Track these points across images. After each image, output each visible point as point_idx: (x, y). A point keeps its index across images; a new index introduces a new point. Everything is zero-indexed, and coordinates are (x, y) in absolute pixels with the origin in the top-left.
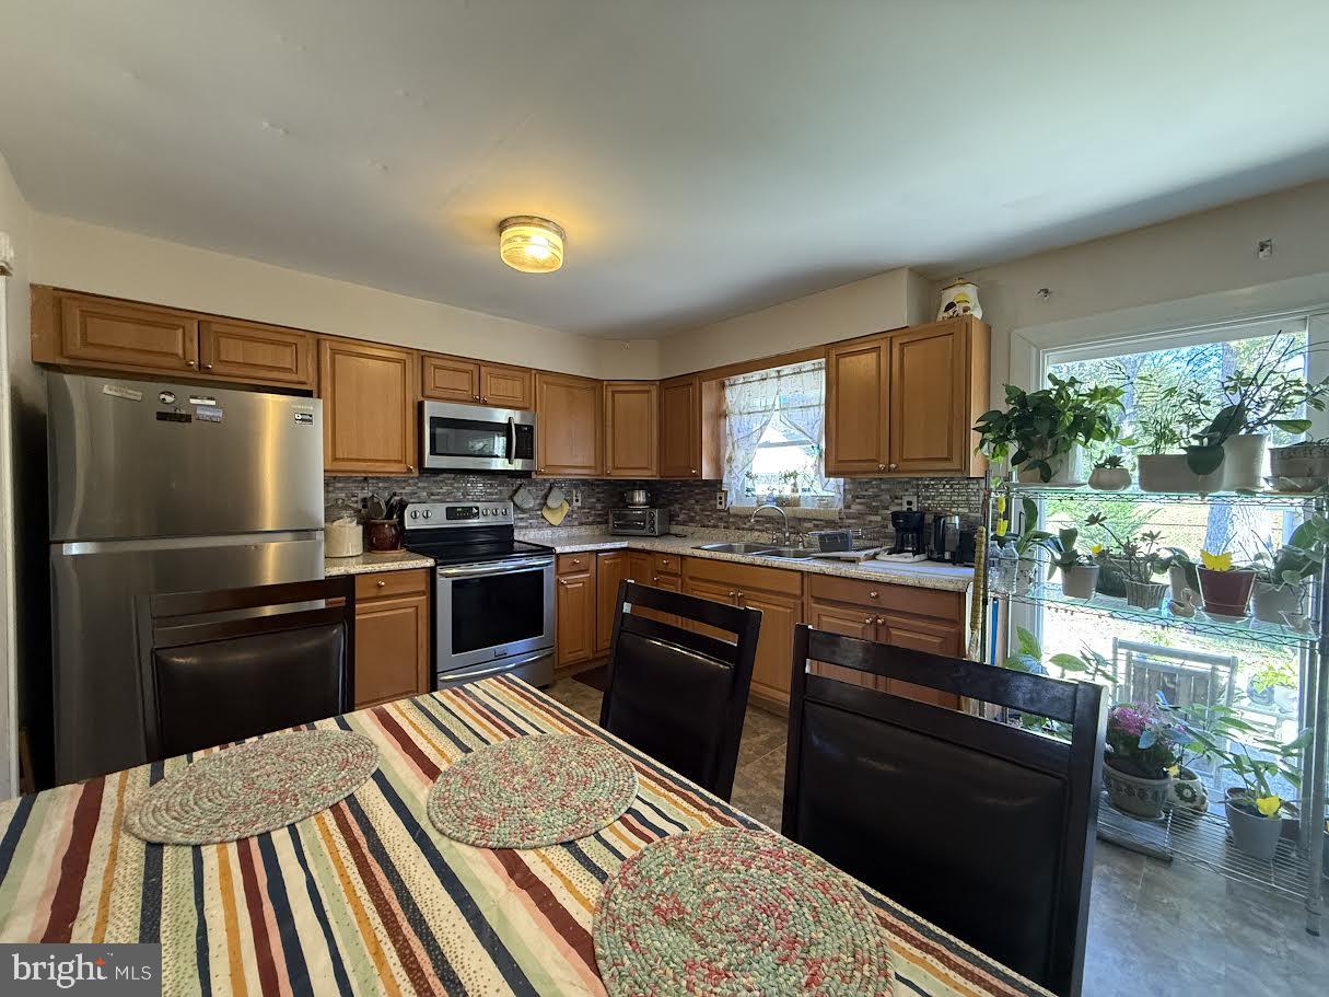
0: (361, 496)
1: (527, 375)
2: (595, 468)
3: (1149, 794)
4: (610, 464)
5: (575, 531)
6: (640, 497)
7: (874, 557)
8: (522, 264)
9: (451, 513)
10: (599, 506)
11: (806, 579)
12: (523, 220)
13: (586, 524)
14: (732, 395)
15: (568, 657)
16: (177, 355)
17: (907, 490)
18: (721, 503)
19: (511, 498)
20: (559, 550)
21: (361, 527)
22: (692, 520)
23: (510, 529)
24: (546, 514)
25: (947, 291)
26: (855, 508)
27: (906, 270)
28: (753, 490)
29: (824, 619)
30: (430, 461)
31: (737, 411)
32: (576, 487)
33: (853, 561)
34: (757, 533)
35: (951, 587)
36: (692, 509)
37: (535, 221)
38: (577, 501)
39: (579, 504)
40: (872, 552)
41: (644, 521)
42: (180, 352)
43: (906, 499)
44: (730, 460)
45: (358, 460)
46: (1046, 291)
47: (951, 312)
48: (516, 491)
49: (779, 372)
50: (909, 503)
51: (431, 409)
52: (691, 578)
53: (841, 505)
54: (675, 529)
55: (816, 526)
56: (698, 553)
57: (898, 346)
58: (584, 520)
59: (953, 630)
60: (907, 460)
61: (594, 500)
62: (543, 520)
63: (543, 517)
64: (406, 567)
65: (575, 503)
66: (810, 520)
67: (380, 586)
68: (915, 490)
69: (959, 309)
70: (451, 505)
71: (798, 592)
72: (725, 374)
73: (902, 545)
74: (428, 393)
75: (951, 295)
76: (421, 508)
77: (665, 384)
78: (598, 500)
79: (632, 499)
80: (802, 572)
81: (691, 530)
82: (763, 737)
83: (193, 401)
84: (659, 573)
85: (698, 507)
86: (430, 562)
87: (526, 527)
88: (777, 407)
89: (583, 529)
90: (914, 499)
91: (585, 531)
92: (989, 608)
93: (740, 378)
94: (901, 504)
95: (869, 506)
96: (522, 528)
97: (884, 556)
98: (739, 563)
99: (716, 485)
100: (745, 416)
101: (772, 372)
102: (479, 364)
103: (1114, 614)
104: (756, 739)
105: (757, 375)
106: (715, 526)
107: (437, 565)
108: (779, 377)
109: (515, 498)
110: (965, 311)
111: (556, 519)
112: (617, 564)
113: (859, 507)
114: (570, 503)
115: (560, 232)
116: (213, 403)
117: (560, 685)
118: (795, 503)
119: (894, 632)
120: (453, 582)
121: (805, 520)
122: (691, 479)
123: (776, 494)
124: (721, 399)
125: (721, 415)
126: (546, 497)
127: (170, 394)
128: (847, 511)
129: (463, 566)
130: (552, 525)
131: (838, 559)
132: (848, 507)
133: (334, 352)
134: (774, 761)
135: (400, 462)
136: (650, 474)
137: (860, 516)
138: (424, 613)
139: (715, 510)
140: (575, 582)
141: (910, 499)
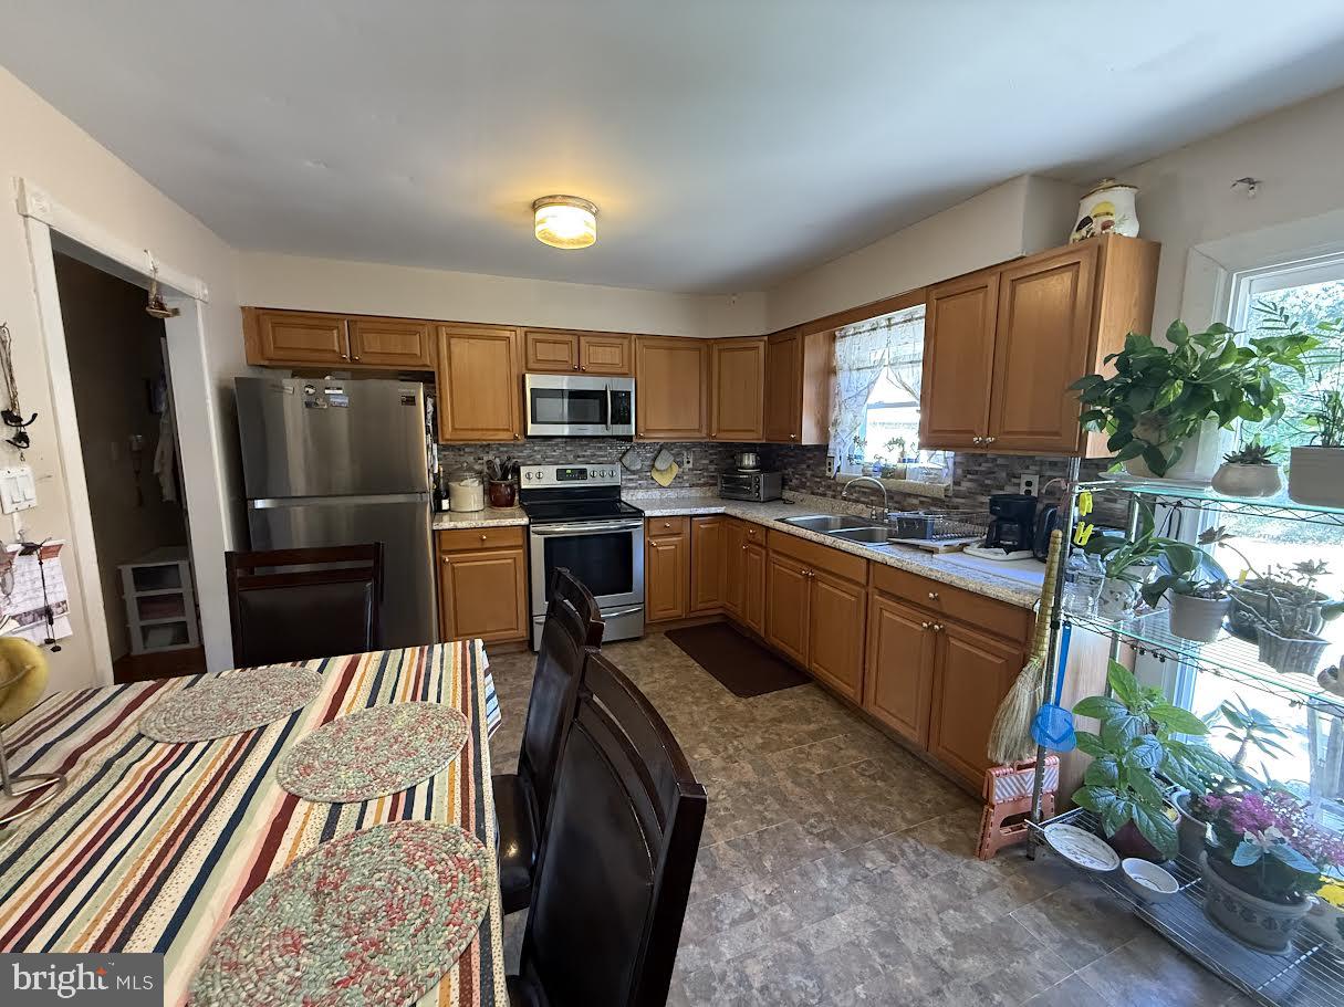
0: (486, 459)
1: (626, 342)
2: (699, 430)
3: (1259, 919)
4: (714, 426)
5: (685, 493)
6: (749, 460)
7: (961, 549)
8: (561, 242)
9: (561, 475)
10: (712, 468)
11: (871, 567)
12: (547, 201)
13: (698, 485)
14: (841, 348)
15: (658, 615)
16: (334, 351)
17: (1027, 468)
18: (830, 470)
19: (620, 460)
20: (648, 513)
21: (482, 486)
22: (802, 486)
23: (617, 489)
24: (656, 476)
25: (1086, 200)
26: (965, 485)
27: (1026, 180)
28: (860, 457)
29: (886, 614)
30: (532, 430)
31: (846, 366)
32: (688, 448)
33: (931, 551)
34: (861, 506)
35: (1015, 599)
36: (803, 475)
37: (558, 200)
38: (688, 462)
39: (690, 466)
40: (956, 542)
41: (750, 485)
42: (337, 348)
43: (1025, 478)
44: (835, 423)
45: (472, 430)
46: (1250, 181)
47: (1084, 232)
48: (624, 454)
49: (889, 319)
50: (1029, 484)
51: (532, 381)
52: (775, 552)
53: (949, 481)
54: (788, 494)
55: (921, 502)
56: (780, 526)
57: (1008, 283)
58: (696, 481)
59: (1016, 652)
60: (1008, 433)
61: (707, 462)
62: (651, 481)
63: (652, 478)
64: (504, 524)
65: (686, 465)
66: (917, 496)
67: (483, 540)
68: (1037, 468)
69: (1096, 226)
70: (560, 467)
71: (863, 581)
72: (833, 325)
73: (999, 537)
74: (531, 365)
75: (1089, 207)
76: (535, 469)
77: (774, 339)
78: (711, 462)
79: (741, 461)
80: (868, 560)
81: (801, 497)
82: (813, 727)
83: (327, 392)
84: (750, 542)
85: (809, 473)
86: (525, 521)
87: (636, 488)
88: (886, 363)
89: (694, 490)
90: (1035, 480)
91: (695, 493)
92: (1060, 632)
93: (850, 328)
94: (1019, 485)
95: (982, 485)
96: (631, 488)
97: (973, 550)
98: (810, 541)
99: (822, 450)
100: (854, 372)
101: (882, 319)
102: (577, 334)
103: (1222, 671)
104: (805, 727)
105: (867, 324)
106: (824, 495)
107: (530, 523)
108: (889, 326)
109: (624, 460)
110: (1104, 228)
111: (665, 480)
112: (712, 529)
113: (969, 484)
114: (680, 464)
115: (588, 206)
116: (341, 392)
117: (651, 639)
118: (902, 475)
119: (953, 641)
120: (545, 539)
121: (910, 495)
122: (792, 444)
123: (883, 462)
124: (831, 354)
125: (830, 371)
126: (655, 459)
127: (312, 387)
128: (957, 488)
129: (565, 525)
130: (661, 487)
131: (916, 547)
132: (956, 483)
133: (450, 336)
134: (809, 754)
135: (508, 430)
136: (756, 436)
137: (970, 494)
138: (521, 564)
139: (824, 477)
140: (666, 545)
141: (1029, 478)
